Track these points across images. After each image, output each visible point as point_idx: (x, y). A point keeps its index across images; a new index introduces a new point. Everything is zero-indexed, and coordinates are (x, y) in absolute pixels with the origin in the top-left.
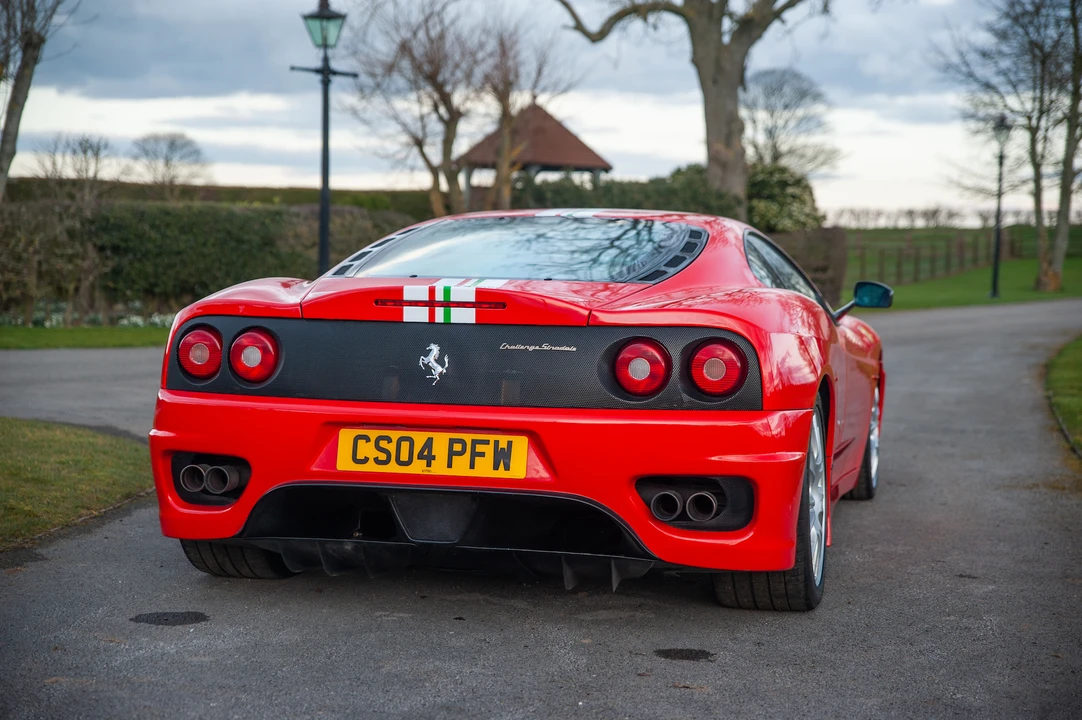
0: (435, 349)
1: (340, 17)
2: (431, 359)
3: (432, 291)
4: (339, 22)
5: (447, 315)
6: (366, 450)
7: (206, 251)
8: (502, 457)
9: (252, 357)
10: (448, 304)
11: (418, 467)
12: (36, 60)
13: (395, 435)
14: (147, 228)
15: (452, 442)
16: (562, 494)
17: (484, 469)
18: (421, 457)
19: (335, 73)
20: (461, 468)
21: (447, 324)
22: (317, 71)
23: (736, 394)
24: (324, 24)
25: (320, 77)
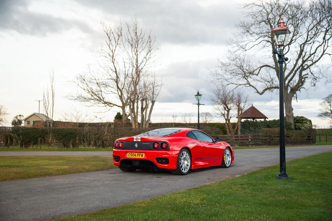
0: (136, 144)
2: (136, 145)
3: (136, 138)
4: (201, 96)
6: (130, 155)
8: (142, 156)
9: (121, 145)
10: (138, 139)
11: (134, 157)
13: (132, 153)
15: (137, 154)
16: (148, 160)
17: (140, 157)
20: (138, 157)
23: (167, 148)
24: (198, 96)
25: (198, 105)
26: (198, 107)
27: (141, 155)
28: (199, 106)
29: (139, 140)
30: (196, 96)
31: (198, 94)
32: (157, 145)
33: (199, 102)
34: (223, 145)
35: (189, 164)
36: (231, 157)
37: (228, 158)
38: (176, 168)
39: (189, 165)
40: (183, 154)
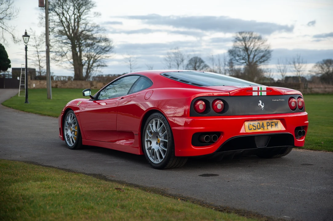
2: (260, 104)
3: (258, 88)
5: (261, 93)
8: (276, 125)
9: (219, 106)
10: (261, 91)
11: (261, 130)
15: (267, 123)
16: (287, 133)
17: (274, 129)
18: (262, 127)
21: (261, 96)
29: (264, 94)
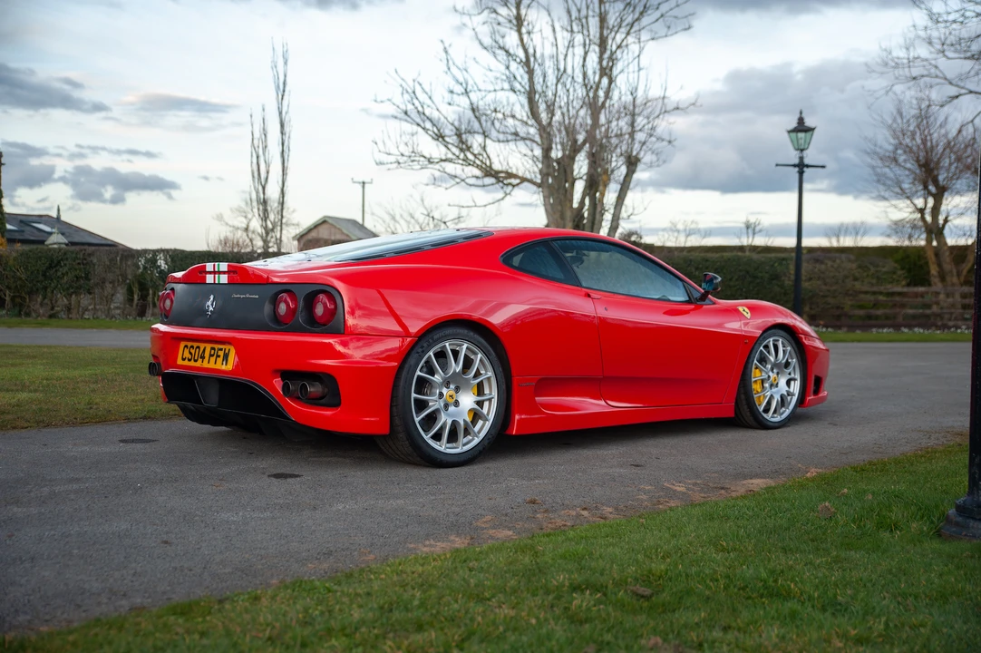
0: (212, 297)
1: (810, 130)
2: (209, 303)
3: (214, 266)
4: (811, 133)
5: (219, 278)
6: (187, 355)
7: (732, 283)
9: (168, 304)
11: (200, 364)
12: (634, 172)
13: (195, 345)
14: (694, 270)
15: (211, 349)
18: (201, 357)
19: (808, 166)
20: (212, 365)
21: (219, 284)
22: (795, 166)
23: (330, 323)
24: (801, 135)
25: (797, 169)
26: (797, 176)
27: (221, 353)
28: (801, 173)
29: (224, 279)
30: (793, 135)
31: (802, 128)
32: (288, 305)
33: (801, 159)
34: (748, 316)
35: (490, 410)
36: (798, 376)
37: (782, 382)
38: (386, 431)
39: (491, 417)
40: (441, 355)
